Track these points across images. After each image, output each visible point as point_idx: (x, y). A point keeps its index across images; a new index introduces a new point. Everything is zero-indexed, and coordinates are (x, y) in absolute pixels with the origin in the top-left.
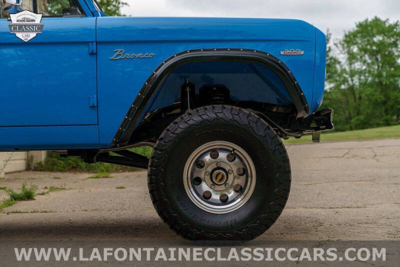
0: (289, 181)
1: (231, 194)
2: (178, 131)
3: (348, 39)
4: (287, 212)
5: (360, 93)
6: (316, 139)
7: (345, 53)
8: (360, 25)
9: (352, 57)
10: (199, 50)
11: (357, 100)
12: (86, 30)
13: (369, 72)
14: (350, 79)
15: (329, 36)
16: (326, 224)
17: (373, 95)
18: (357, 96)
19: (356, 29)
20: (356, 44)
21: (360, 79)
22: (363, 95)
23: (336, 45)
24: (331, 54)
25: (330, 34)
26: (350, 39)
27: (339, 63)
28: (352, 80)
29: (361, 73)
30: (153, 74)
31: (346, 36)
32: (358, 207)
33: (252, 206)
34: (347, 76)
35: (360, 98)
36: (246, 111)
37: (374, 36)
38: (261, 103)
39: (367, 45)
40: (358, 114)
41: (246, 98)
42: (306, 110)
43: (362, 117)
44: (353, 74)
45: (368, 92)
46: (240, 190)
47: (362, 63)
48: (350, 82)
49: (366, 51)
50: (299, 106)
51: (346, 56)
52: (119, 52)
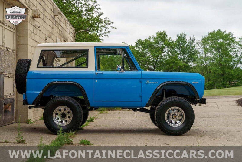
0: (194, 118)
1: (178, 122)
2: (164, 104)
3: (204, 41)
4: (192, 128)
5: (210, 69)
6: (200, 106)
7: (202, 48)
8: (211, 34)
9: (206, 50)
10: (170, 81)
11: (208, 73)
12: (139, 75)
13: (215, 58)
14: (205, 62)
15: (194, 39)
16: (202, 131)
17: (217, 71)
18: (208, 71)
19: (208, 36)
20: (208, 43)
21: (210, 62)
22: (212, 71)
23: (197, 43)
24: (195, 48)
25: (194, 38)
26: (205, 41)
27: (199, 53)
28: (206, 62)
29: (210, 59)
30: (157, 88)
31: (203, 39)
32: (212, 127)
33: (184, 125)
34: (203, 60)
35: (210, 72)
36: (180, 98)
37: (218, 40)
38: (184, 95)
39: (214, 44)
40: (209, 81)
41: (180, 94)
42: (199, 98)
43: (210, 82)
44: (206, 59)
45: (214, 69)
46: (180, 120)
47: (211, 53)
48: (205, 63)
49: (213, 47)
50: (197, 97)
51: (203, 49)
52: (148, 82)
